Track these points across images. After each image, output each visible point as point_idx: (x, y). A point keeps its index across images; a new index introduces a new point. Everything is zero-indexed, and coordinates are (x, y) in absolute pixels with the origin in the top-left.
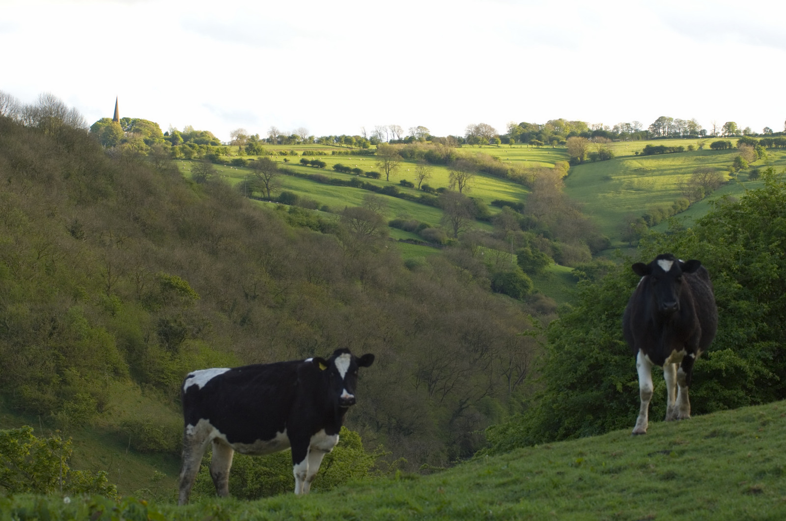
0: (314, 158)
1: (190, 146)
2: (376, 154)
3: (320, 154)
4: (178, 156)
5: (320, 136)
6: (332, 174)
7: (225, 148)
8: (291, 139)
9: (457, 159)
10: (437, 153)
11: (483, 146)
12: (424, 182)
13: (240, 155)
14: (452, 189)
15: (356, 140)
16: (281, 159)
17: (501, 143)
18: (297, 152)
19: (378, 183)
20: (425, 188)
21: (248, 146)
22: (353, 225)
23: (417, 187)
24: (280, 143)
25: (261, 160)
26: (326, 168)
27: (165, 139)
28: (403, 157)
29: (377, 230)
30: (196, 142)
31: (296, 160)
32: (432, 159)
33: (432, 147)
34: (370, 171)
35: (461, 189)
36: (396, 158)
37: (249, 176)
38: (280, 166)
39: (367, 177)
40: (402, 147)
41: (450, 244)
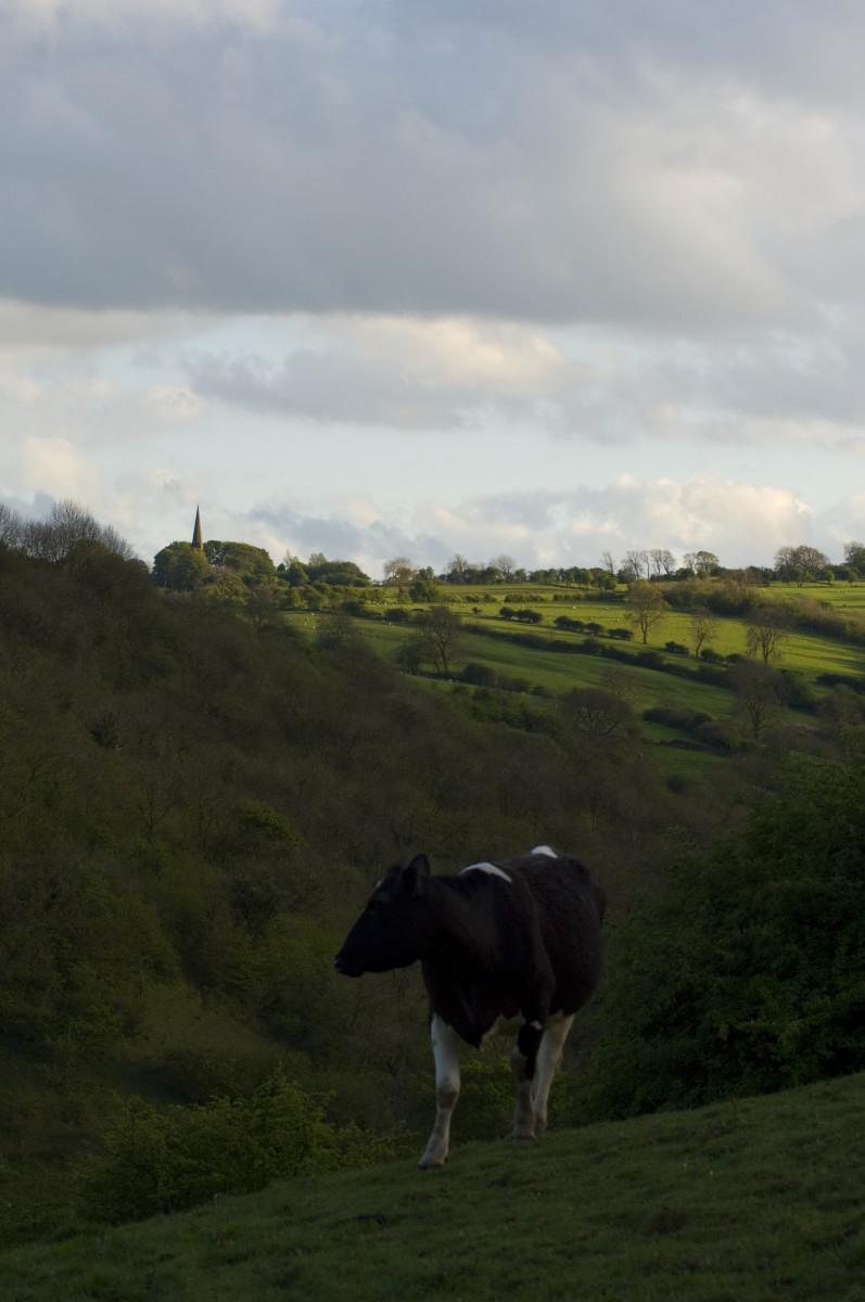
0: (522, 607)
1: (318, 588)
2: (626, 599)
3: (534, 600)
4: (296, 605)
5: (534, 571)
6: (551, 633)
7: (376, 591)
8: (486, 576)
9: (762, 606)
10: (728, 596)
11: (805, 584)
12: (705, 645)
13: (402, 602)
14: (751, 657)
15: (595, 575)
16: (469, 608)
17: (836, 579)
18: (495, 596)
19: (627, 647)
20: (708, 655)
21: (414, 588)
22: (581, 719)
23: (695, 653)
24: (468, 582)
25: (435, 611)
26: (543, 623)
27: (279, 577)
28: (670, 603)
29: (621, 726)
30: (330, 581)
31: (492, 609)
32: (720, 607)
33: (720, 586)
34: (614, 627)
35: (766, 657)
36: (659, 606)
37: (412, 638)
38: (465, 620)
39: (611, 638)
40: (669, 586)
41: (744, 748)
